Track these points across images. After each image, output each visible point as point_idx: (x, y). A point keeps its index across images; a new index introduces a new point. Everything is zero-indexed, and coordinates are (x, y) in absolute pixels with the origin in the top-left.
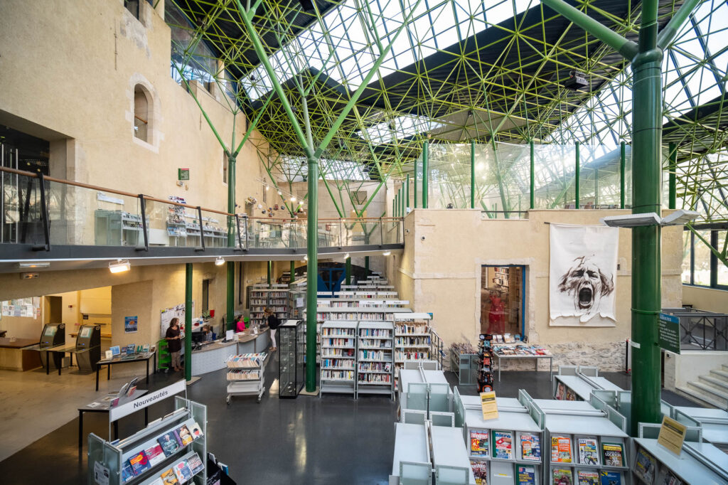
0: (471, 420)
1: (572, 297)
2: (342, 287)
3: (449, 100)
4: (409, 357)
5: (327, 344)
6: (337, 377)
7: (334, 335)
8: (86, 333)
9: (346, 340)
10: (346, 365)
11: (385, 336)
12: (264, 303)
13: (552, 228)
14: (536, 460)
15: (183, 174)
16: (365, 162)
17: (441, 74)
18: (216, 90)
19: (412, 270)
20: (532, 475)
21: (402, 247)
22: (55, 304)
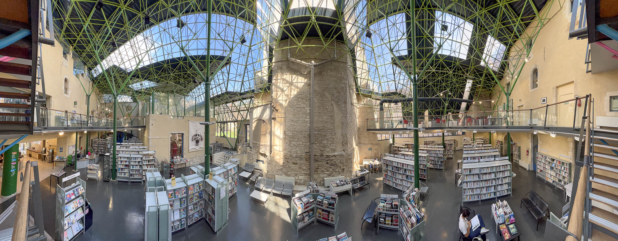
0: (169, 188)
1: (194, 142)
2: (123, 141)
3: (161, 78)
4: (148, 167)
5: (119, 163)
6: (123, 175)
7: (122, 159)
8: (51, 151)
9: (126, 161)
10: (126, 171)
11: (139, 160)
12: (97, 145)
13: (190, 122)
14: (185, 195)
15: (75, 103)
16: (131, 96)
17: (159, 69)
18: (84, 75)
19: (149, 135)
20: (184, 200)
21: (145, 127)
22: (44, 141)
